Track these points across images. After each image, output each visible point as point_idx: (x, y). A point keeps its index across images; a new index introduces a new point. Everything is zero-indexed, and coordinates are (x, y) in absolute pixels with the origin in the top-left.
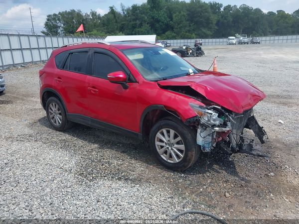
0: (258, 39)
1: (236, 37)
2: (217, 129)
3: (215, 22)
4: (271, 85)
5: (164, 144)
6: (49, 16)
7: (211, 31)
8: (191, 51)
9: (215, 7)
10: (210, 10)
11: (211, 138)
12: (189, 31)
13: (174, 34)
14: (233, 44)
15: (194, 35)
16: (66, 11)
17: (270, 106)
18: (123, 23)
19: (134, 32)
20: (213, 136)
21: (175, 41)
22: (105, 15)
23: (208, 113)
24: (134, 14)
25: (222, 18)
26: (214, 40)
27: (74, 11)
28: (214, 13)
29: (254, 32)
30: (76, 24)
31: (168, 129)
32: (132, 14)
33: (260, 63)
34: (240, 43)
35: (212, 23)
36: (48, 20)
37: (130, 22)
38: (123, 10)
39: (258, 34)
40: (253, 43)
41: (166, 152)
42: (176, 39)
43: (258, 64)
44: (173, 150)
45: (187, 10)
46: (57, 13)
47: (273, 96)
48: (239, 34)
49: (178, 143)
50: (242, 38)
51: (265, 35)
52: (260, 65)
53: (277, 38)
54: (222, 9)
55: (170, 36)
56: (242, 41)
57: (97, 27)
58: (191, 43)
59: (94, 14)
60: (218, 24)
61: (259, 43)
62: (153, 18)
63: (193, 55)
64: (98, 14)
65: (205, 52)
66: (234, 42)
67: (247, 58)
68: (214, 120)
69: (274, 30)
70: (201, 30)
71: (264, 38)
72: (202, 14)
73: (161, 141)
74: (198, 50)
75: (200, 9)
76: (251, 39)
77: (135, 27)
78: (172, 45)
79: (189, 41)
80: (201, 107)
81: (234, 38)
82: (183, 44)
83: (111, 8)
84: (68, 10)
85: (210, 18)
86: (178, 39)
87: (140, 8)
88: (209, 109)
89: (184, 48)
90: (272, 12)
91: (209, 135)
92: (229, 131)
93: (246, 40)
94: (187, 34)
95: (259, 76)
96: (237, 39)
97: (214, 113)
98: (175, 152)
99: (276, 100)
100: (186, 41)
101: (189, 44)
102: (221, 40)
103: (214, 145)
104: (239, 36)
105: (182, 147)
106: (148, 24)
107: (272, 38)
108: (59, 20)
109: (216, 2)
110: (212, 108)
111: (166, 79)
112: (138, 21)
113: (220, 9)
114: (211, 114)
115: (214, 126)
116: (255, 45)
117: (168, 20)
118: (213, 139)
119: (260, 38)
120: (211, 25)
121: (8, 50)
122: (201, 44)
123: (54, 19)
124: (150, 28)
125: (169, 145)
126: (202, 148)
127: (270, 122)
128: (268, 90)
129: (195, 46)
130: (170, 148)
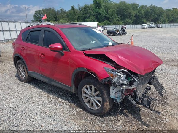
0: (161, 25)
1: (147, 24)
2: (125, 87)
3: (134, 15)
4: (168, 54)
5: (88, 96)
6: (36, 11)
7: (132, 21)
8: (119, 32)
9: (134, 6)
10: (131, 8)
11: (120, 93)
12: (118, 20)
13: (109, 22)
14: (145, 28)
15: (121, 22)
16: (46, 9)
17: (167, 67)
18: (79, 15)
19: (85, 21)
20: (122, 92)
21: (110, 26)
22: (69, 11)
23: (118, 75)
24: (86, 10)
25: (138, 12)
26: (134, 26)
27: (50, 8)
28: (134, 10)
29: (158, 21)
30: (52, 16)
31: (90, 85)
32: (84, 10)
33: (162, 39)
34: (150, 27)
35: (132, 16)
36: (35, 14)
37: (83, 15)
38: (79, 8)
39: (161, 23)
40: (157, 27)
41: (89, 102)
42: (110, 25)
43: (160, 40)
44: (94, 100)
45: (118, 8)
46: (41, 10)
47: (169, 61)
48: (149, 22)
49: (97, 96)
50: (150, 25)
51: (165, 23)
52: (161, 40)
53: (172, 24)
54: (139, 8)
55: (107, 23)
56: (151, 27)
57: (64, 18)
58: (119, 28)
59: (62, 10)
60: (136, 16)
61: (161, 28)
62: (97, 12)
63: (120, 34)
64: (64, 10)
65: (128, 33)
66: (146, 27)
67: (153, 37)
68: (122, 80)
69: (170, 20)
70: (125, 20)
71: (164, 25)
72: (127, 11)
73: (86, 93)
74: (123, 32)
75: (125, 7)
76: (156, 25)
77: (86, 18)
78: (108, 28)
79: (119, 26)
80: (113, 70)
81: (146, 24)
82: (114, 28)
83: (72, 6)
84: (47, 8)
85: (131, 12)
86: (112, 25)
87: (89, 7)
88: (118, 72)
89: (115, 30)
90: (169, 9)
91: (119, 91)
92: (134, 89)
93: (153, 25)
94: (117, 22)
95: (160, 48)
96: (148, 25)
97: (122, 75)
98: (95, 102)
99: (171, 63)
100: (116, 26)
101: (118, 28)
102: (138, 26)
103: (123, 98)
104: (149, 23)
105: (100, 99)
106: (93, 16)
107: (169, 25)
108: (42, 14)
109: (135, 3)
110: (121, 71)
111: (91, 49)
112: (87, 14)
113: (137, 7)
114: (120, 76)
115: (123, 85)
116: (159, 29)
117: (106, 13)
118: (122, 93)
119: (162, 25)
120: (132, 17)
121: (8, 30)
122: (126, 28)
123: (39, 13)
124: (95, 18)
125: (91, 97)
126: (114, 100)
127: (167, 78)
128: (166, 56)
129: (121, 29)
130: (92, 99)
